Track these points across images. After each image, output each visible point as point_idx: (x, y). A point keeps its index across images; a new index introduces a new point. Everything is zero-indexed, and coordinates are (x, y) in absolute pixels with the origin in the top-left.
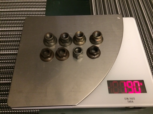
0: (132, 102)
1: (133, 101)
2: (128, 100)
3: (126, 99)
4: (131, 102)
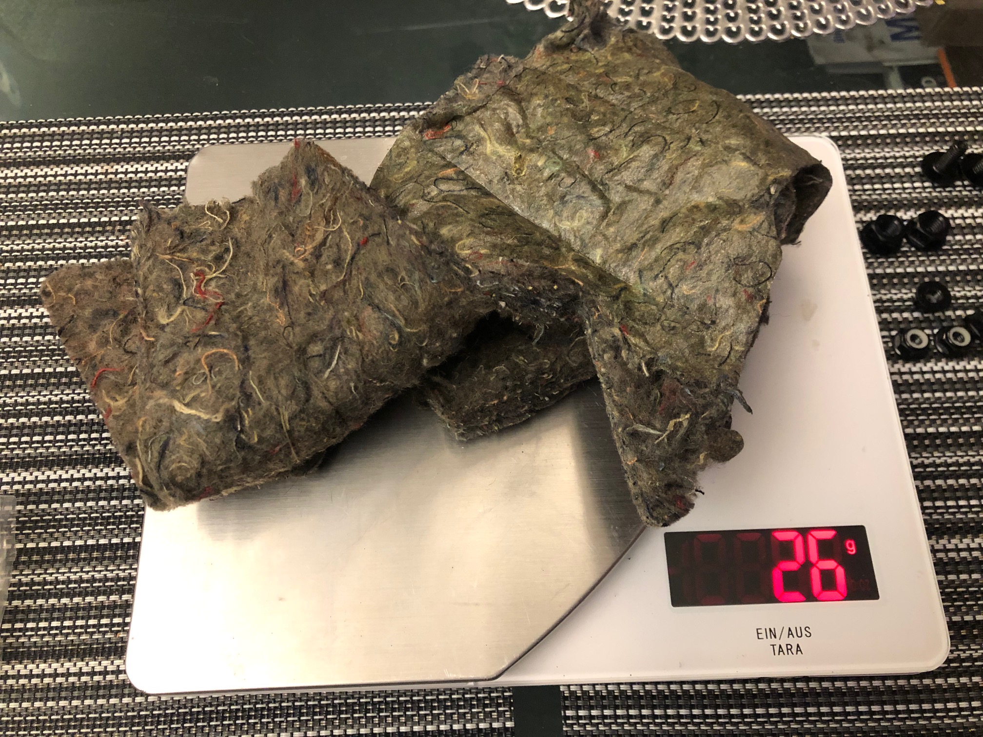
2: (776, 641)
3: (763, 636)
4: (789, 649)
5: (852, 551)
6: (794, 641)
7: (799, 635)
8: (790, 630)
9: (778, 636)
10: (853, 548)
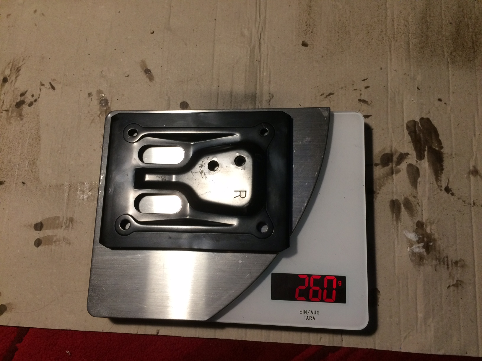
0: (312, 319)
1: (314, 317)
2: (306, 315)
3: (302, 312)
4: (310, 318)
5: (340, 284)
6: (312, 315)
7: (315, 313)
8: (312, 311)
9: (307, 313)
10: (341, 284)
